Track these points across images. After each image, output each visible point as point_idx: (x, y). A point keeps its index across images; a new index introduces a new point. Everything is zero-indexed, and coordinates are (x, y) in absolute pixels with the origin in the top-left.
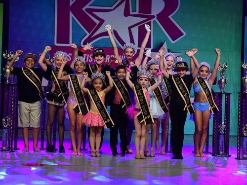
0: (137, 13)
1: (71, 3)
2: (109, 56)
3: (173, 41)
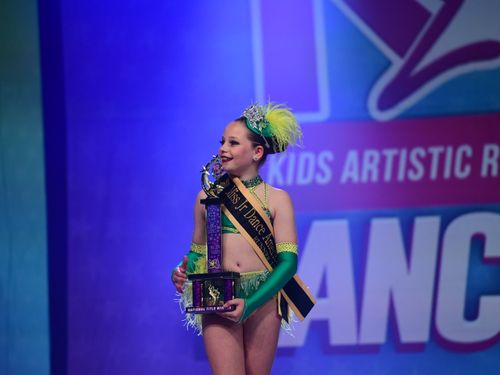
2: (496, 149)
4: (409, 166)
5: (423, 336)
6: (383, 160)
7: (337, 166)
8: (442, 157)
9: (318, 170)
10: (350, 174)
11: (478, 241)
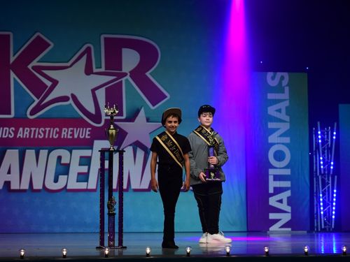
0: (103, 69)
1: (12, 59)
2: (66, 129)
3: (154, 106)
4: (39, 133)
5: (41, 187)
6: (31, 131)
7: (16, 132)
8: (50, 131)
9: (9, 133)
10: (20, 135)
11: (59, 158)
